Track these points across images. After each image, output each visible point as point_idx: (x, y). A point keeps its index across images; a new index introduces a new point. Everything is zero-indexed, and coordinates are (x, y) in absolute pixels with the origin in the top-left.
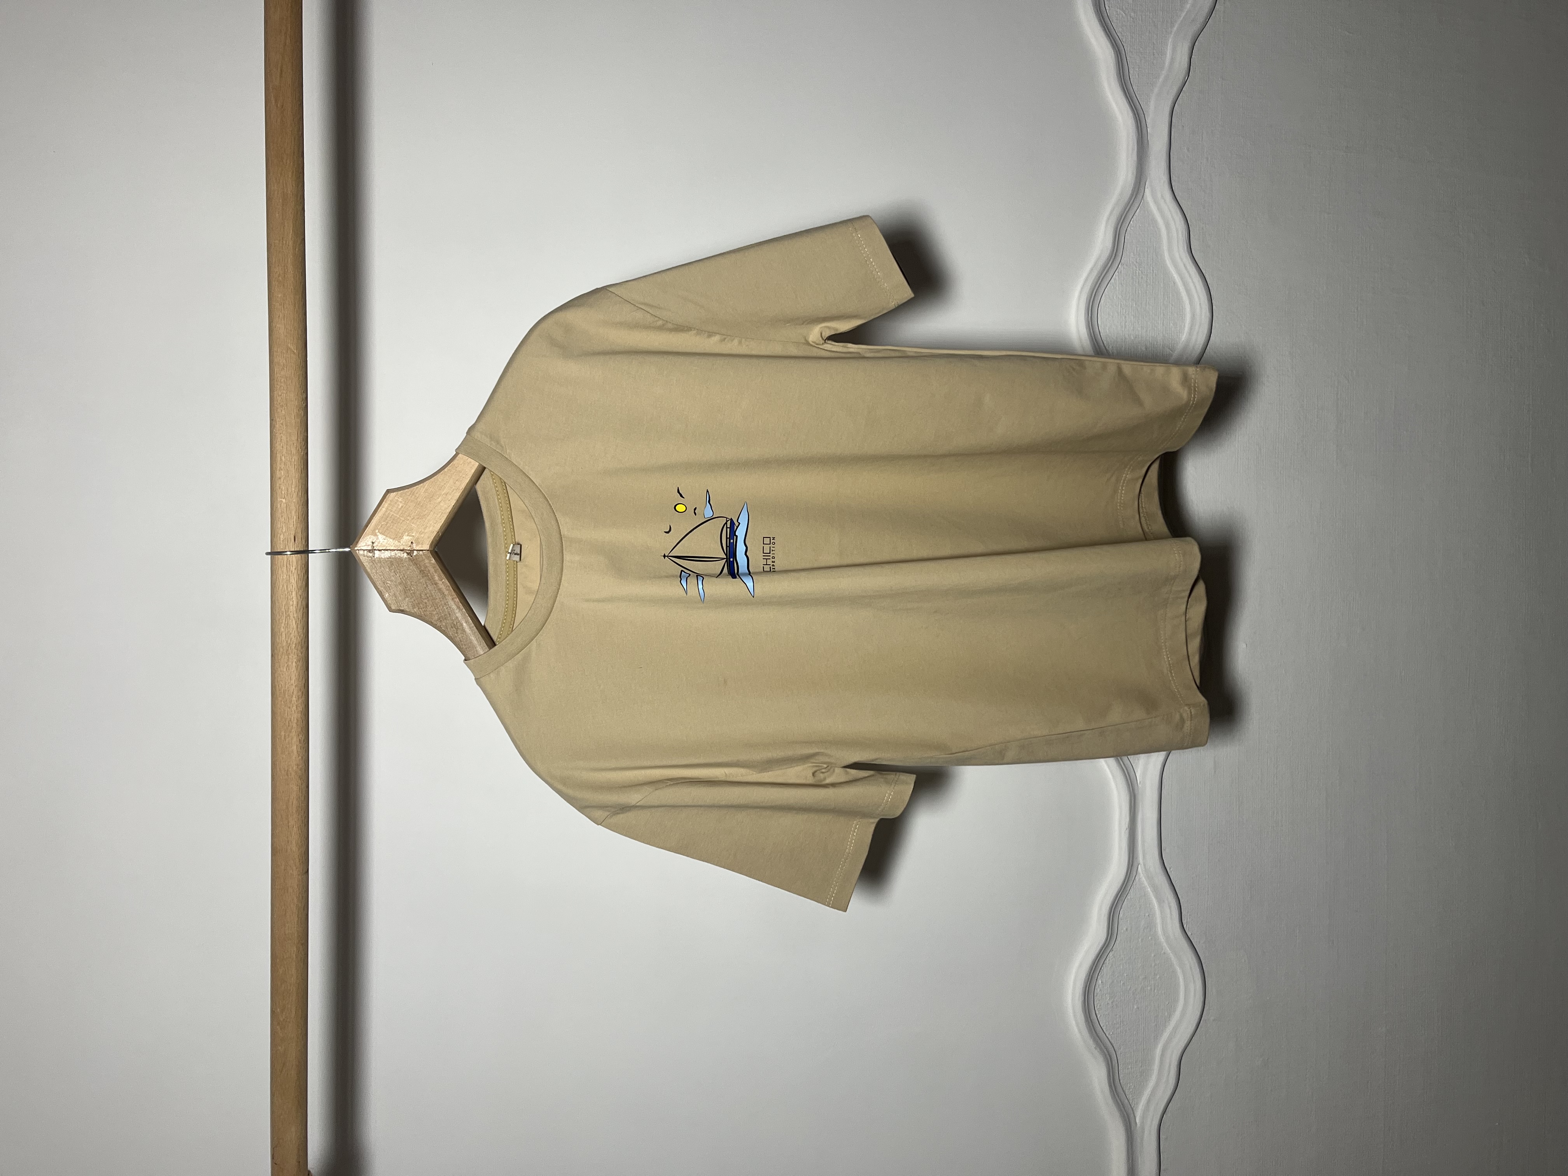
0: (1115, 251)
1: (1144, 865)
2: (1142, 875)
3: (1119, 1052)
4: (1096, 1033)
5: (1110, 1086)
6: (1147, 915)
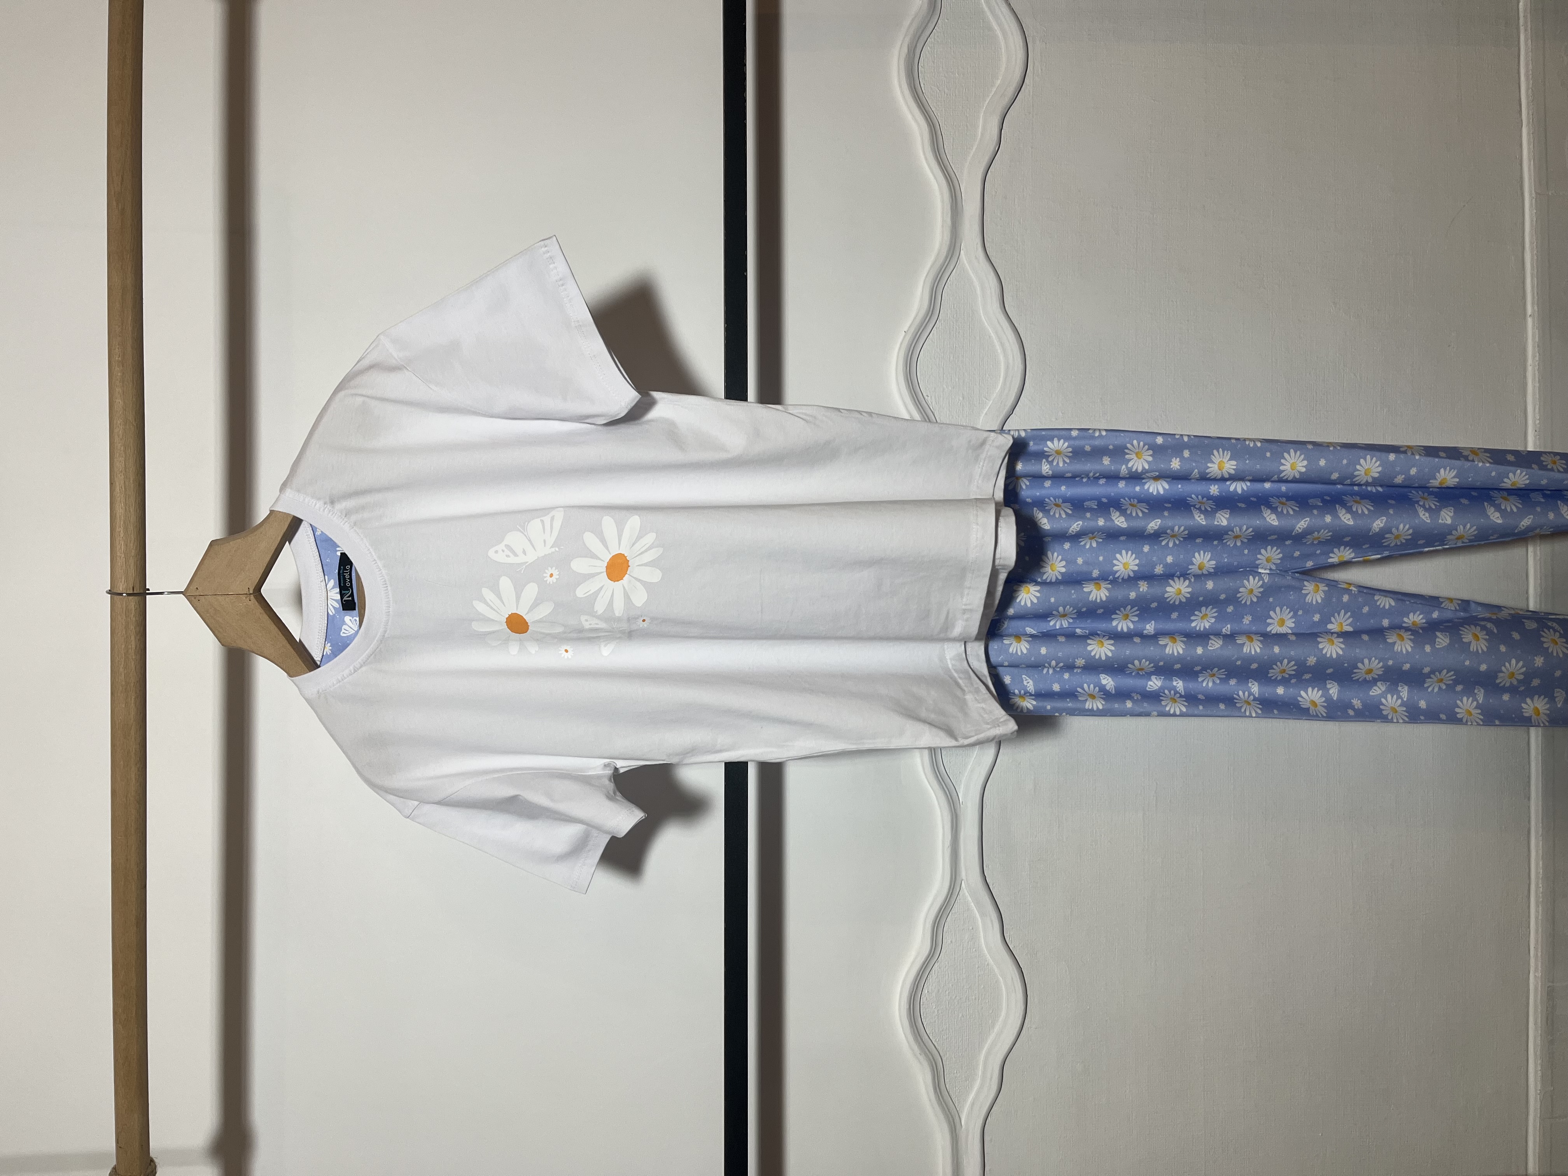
0: (932, 308)
1: (967, 882)
2: (966, 891)
3: (945, 1058)
4: (922, 1040)
5: (935, 1089)
6: (971, 928)
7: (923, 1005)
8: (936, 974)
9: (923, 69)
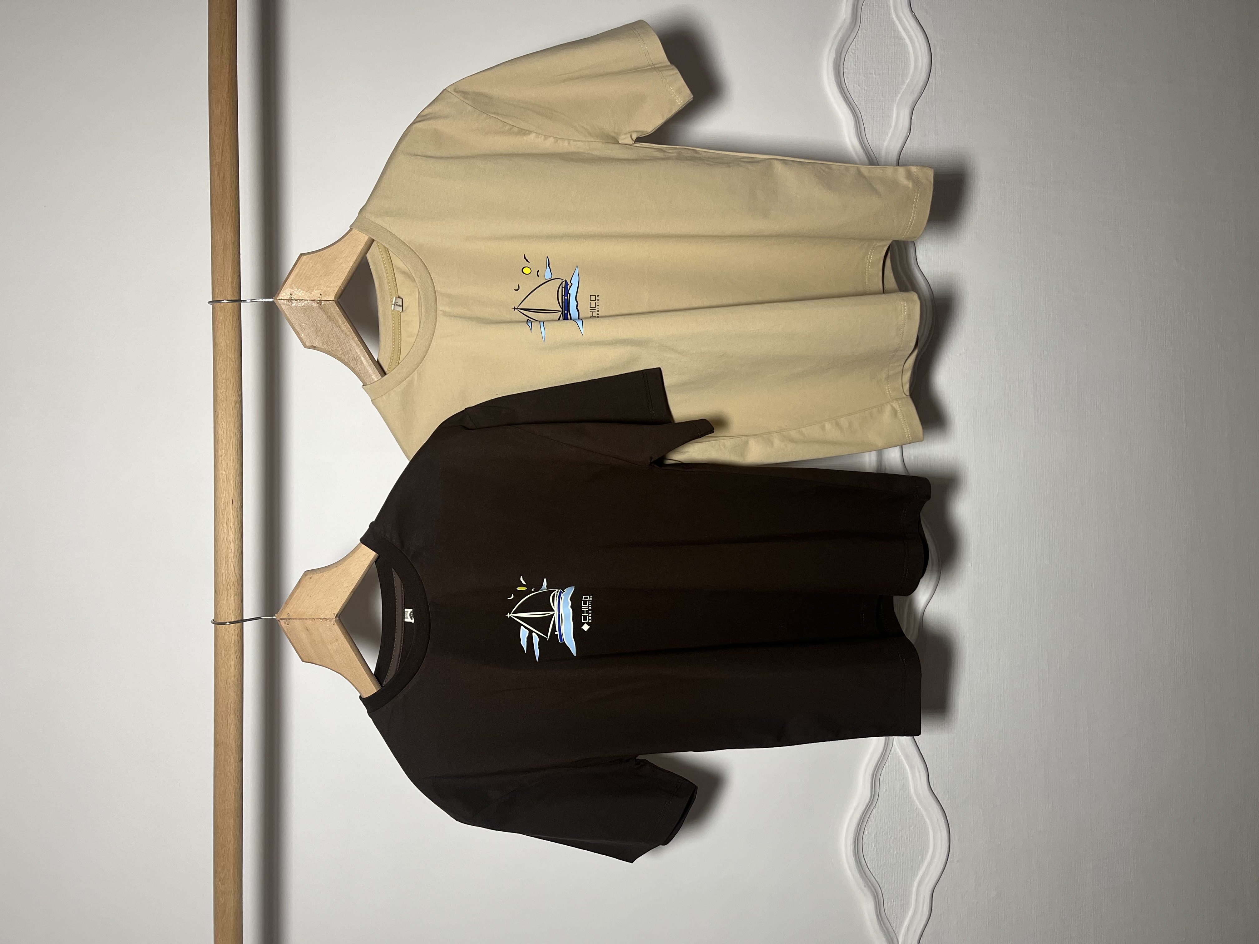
7: (864, 844)
8: (875, 817)
9: (846, 70)
